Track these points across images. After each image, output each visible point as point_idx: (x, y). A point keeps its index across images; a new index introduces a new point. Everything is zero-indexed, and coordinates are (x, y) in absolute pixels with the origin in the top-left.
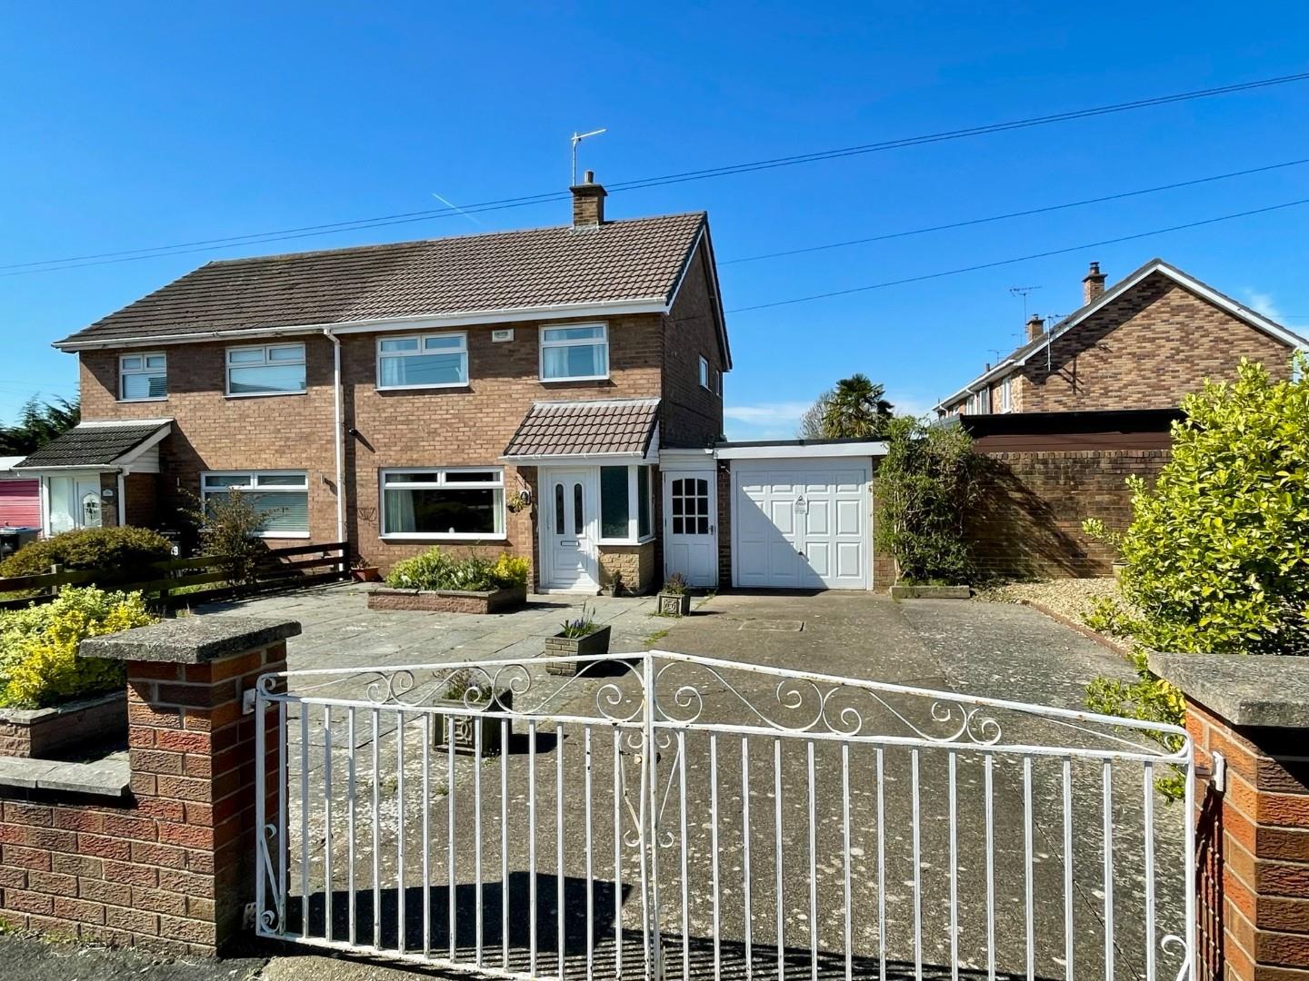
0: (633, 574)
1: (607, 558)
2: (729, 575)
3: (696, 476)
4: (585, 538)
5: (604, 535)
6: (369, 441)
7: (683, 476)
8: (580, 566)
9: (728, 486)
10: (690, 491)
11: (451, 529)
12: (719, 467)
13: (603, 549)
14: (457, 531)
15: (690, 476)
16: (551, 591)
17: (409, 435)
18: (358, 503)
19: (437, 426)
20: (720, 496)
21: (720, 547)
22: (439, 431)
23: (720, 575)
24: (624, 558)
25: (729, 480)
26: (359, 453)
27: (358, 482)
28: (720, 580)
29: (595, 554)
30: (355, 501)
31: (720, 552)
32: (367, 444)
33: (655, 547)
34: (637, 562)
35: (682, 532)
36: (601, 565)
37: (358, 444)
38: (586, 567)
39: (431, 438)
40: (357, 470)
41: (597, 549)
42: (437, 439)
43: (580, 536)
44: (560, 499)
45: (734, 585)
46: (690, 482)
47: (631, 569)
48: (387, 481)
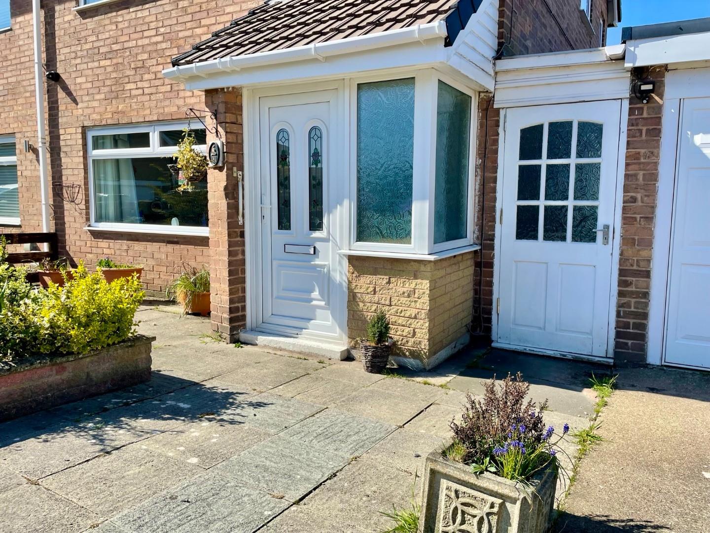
0: (415, 324)
1: (364, 283)
2: (641, 337)
3: (575, 115)
4: (326, 240)
5: (362, 235)
6: (72, 88)
7: (544, 118)
8: (316, 294)
9: (655, 132)
10: (559, 148)
11: (175, 220)
12: (635, 89)
13: (359, 263)
14: (182, 223)
15: (560, 115)
16: (261, 339)
17: (114, 75)
18: (64, 178)
19: (145, 56)
20: (632, 160)
21: (622, 272)
22: (149, 63)
23: (618, 335)
24: (402, 285)
25: (658, 120)
26: (62, 107)
27: (63, 149)
28: (618, 345)
29: (341, 273)
30: (61, 177)
31: (621, 283)
32: (69, 94)
33: (478, 265)
34: (426, 299)
35: (535, 237)
36: (353, 297)
37: (61, 94)
38: (326, 295)
39: (138, 78)
40: (61, 132)
41: (345, 262)
42: (146, 77)
43: (317, 234)
44: (283, 157)
45: (653, 357)
46: (560, 131)
47: (413, 312)
48: (95, 147)
